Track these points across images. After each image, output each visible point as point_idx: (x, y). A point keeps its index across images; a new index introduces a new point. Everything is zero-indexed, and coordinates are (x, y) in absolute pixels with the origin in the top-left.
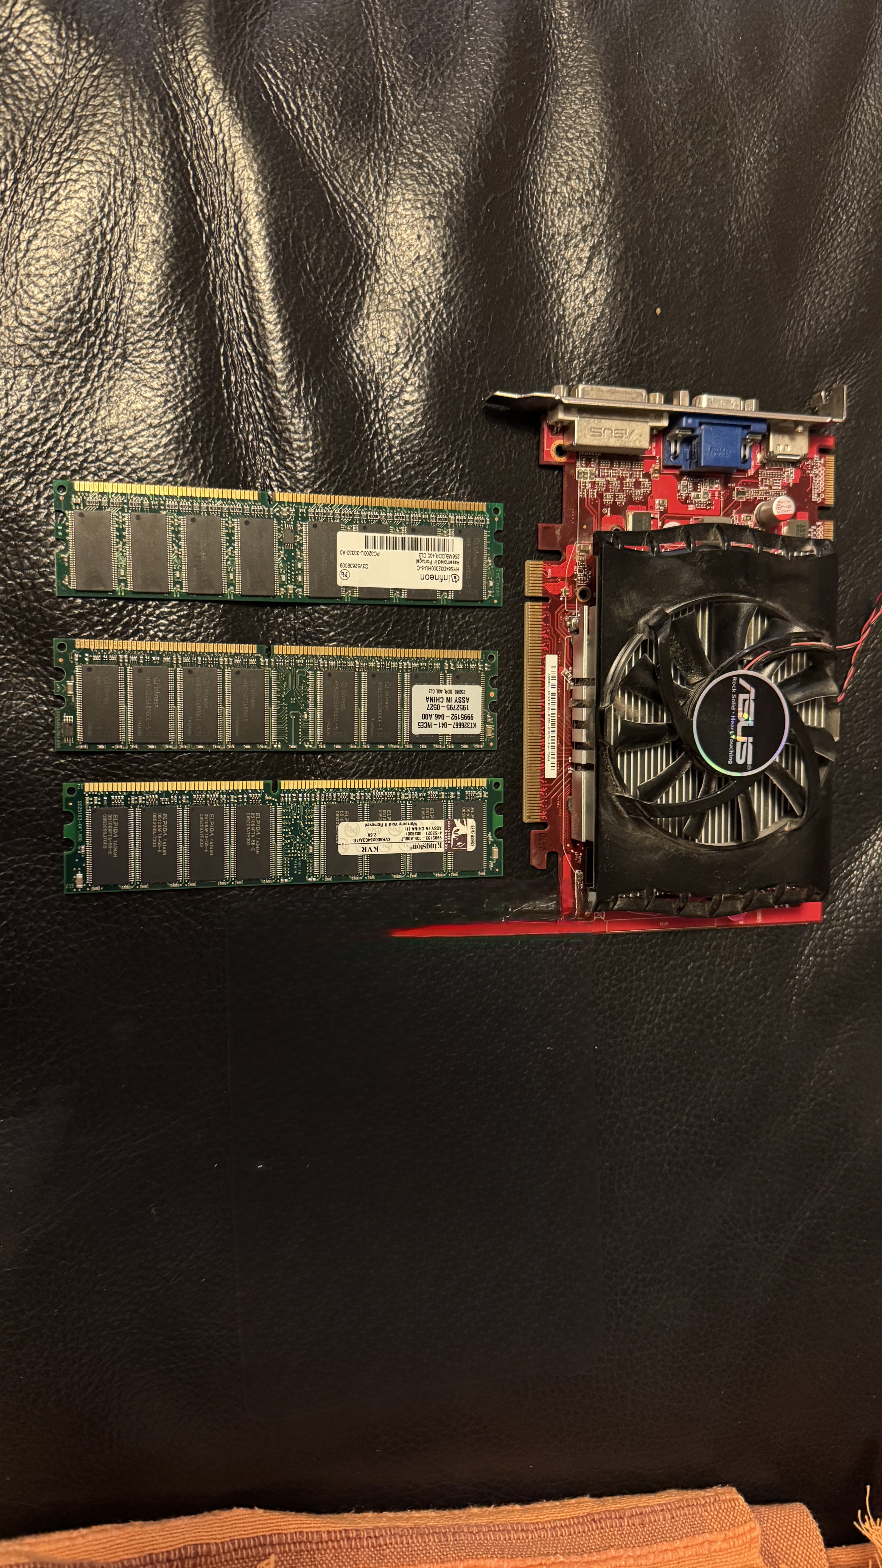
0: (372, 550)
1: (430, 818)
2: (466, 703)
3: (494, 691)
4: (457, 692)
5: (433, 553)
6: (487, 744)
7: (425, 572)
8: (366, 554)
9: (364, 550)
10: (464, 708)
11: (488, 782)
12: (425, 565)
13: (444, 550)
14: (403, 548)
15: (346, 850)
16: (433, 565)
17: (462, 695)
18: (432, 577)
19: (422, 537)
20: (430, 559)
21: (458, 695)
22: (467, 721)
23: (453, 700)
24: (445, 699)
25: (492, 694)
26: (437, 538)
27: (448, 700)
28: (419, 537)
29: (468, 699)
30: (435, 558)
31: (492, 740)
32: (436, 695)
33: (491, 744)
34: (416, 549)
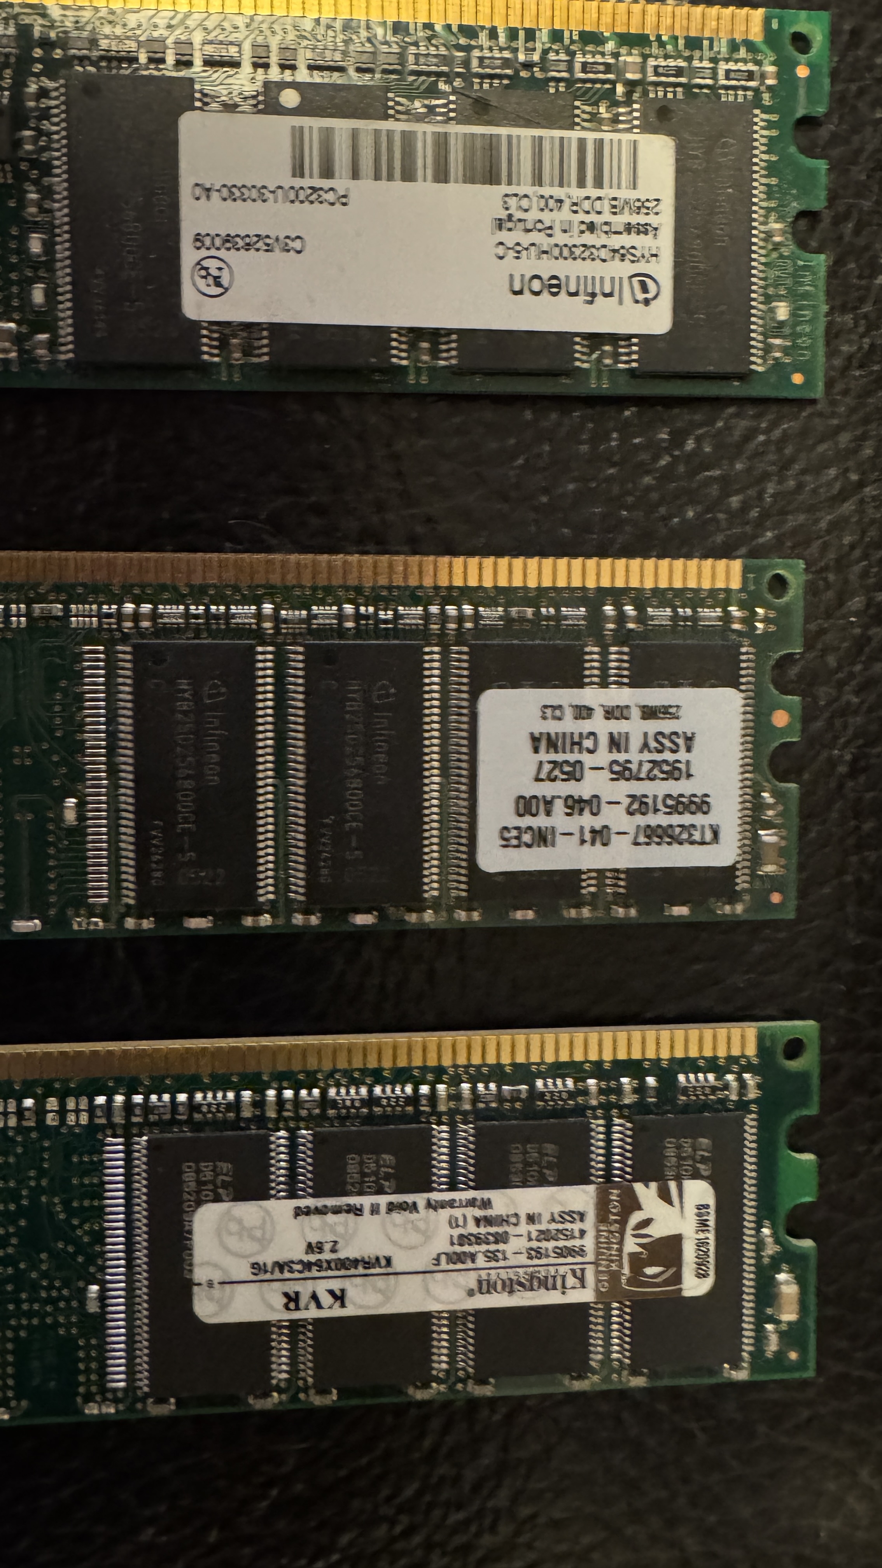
0: (318, 182)
1: (542, 1182)
2: (682, 755)
3: (788, 709)
4: (649, 713)
5: (558, 192)
6: (761, 900)
7: (529, 265)
8: (296, 197)
9: (288, 181)
10: (674, 772)
11: (761, 1038)
12: (526, 239)
13: (599, 183)
14: (442, 175)
15: (223, 1306)
16: (560, 238)
17: (666, 726)
18: (554, 286)
19: (515, 131)
20: (547, 218)
21: (653, 726)
22: (687, 819)
23: (635, 743)
24: (604, 741)
25: (780, 719)
26: (574, 135)
27: (616, 743)
28: (503, 131)
29: (689, 740)
30: (565, 214)
31: (776, 885)
32: (569, 725)
33: (776, 898)
34: (492, 178)
